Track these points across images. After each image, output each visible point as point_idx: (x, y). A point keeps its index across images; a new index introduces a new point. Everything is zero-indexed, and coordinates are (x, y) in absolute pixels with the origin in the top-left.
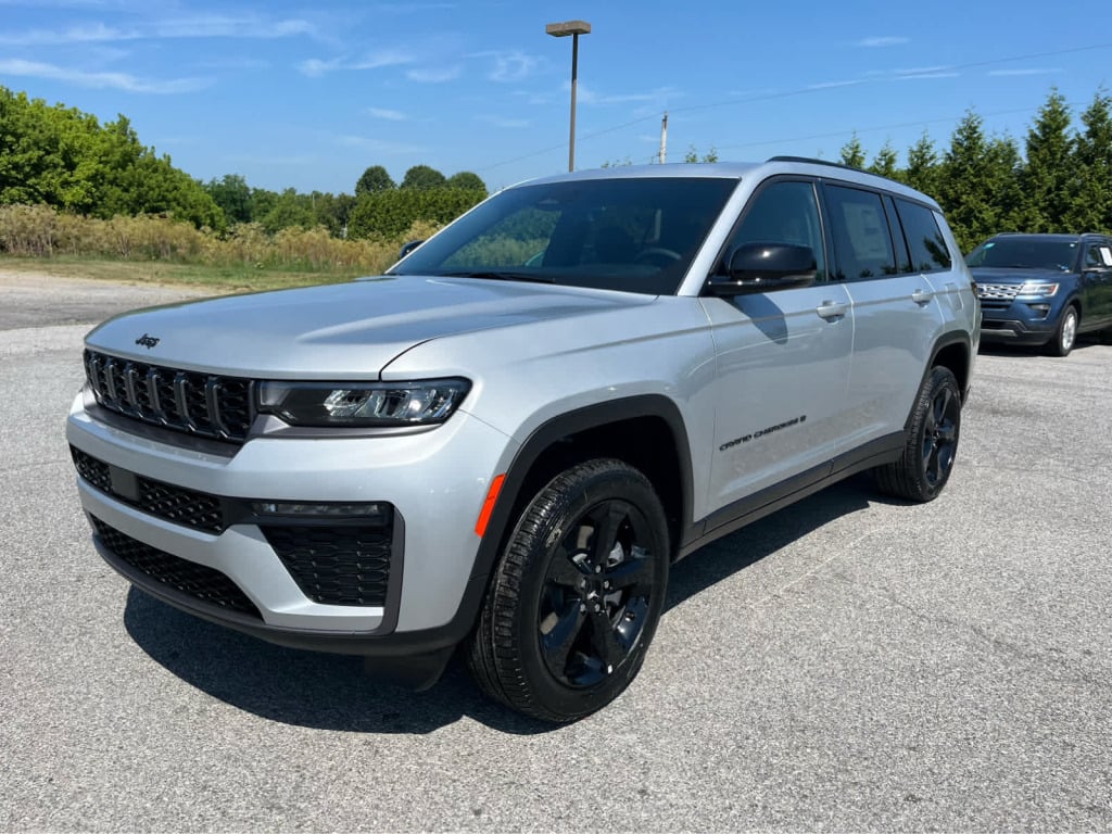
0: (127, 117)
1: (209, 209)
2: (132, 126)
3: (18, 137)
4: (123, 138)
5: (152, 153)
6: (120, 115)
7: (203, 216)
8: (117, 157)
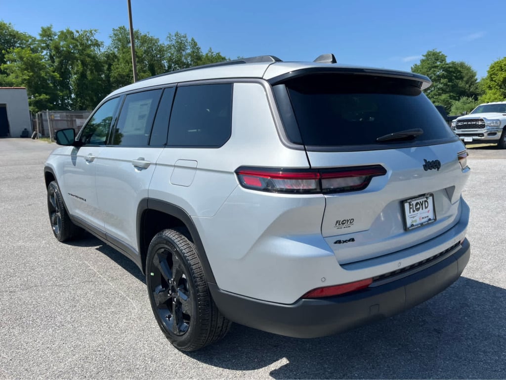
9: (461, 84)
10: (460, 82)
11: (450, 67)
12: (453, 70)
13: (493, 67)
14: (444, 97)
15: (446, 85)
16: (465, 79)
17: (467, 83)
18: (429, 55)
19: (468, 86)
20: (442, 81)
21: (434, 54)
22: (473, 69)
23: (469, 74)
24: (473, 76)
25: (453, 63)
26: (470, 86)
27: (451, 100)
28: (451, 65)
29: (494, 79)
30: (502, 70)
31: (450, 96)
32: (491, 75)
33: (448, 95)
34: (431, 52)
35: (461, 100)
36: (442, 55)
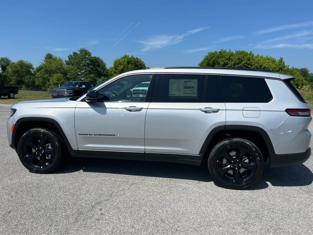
0: (282, 57)
1: (302, 81)
2: (284, 60)
3: (252, 66)
4: (280, 63)
5: (288, 67)
6: (280, 57)
7: (300, 84)
8: (277, 69)
9: (99, 69)
10: (98, 68)
11: (93, 60)
12: (95, 61)
13: (116, 62)
14: (92, 75)
15: (92, 69)
16: (101, 67)
17: (102, 69)
18: (82, 51)
19: (102, 70)
20: (90, 67)
21: (85, 51)
22: (104, 62)
23: (103, 64)
24: (104, 66)
25: (95, 58)
26: (104, 71)
27: (96, 78)
28: (94, 59)
29: (117, 69)
30: (121, 64)
31: (95, 75)
32: (115, 66)
33: (94, 75)
34: (83, 49)
35: (102, 78)
36: (89, 52)
